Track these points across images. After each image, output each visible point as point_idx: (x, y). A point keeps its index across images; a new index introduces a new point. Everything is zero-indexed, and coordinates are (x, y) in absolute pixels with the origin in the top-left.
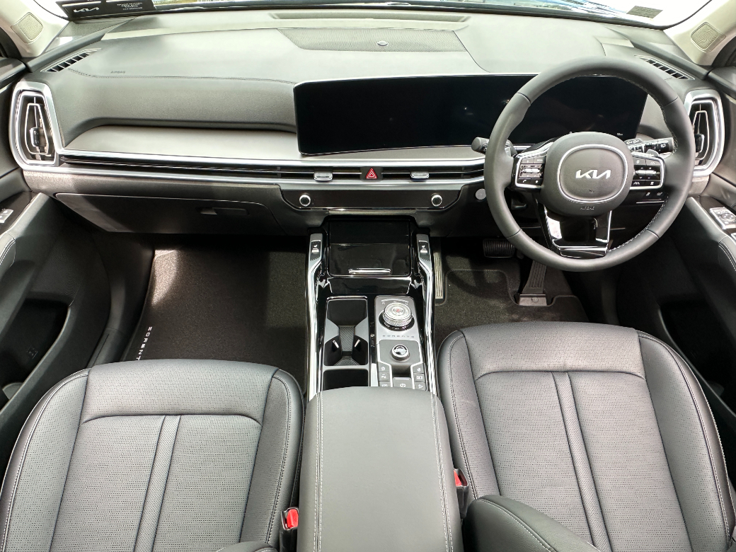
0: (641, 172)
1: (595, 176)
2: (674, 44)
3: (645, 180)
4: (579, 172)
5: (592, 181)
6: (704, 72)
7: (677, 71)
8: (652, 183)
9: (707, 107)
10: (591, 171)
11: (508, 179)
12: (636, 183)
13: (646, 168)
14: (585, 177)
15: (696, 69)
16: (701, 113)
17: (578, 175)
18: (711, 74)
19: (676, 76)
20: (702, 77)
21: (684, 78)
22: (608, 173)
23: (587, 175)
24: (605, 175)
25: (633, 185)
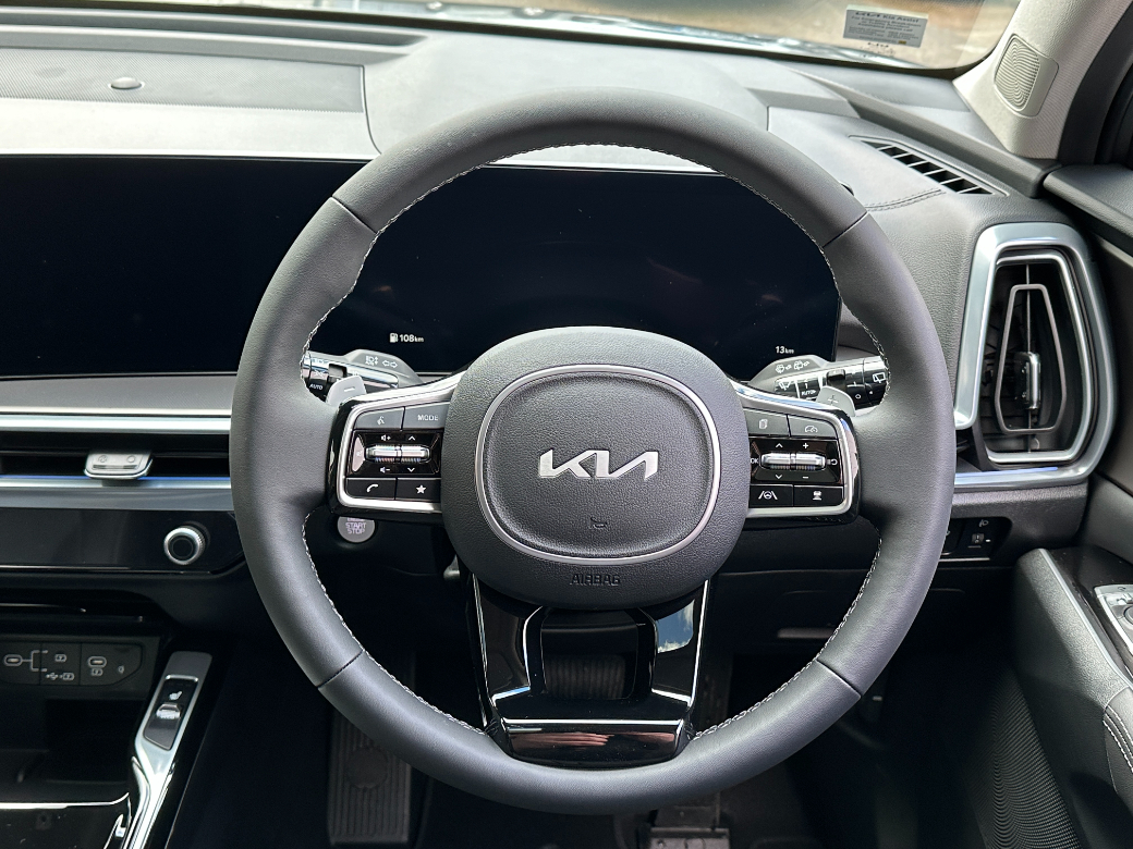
0: (774, 458)
1: (602, 470)
2: (968, 109)
3: (794, 486)
4: (547, 458)
5: (594, 484)
6: (1033, 173)
7: (961, 171)
8: (817, 495)
9: (1047, 272)
10: (589, 453)
11: (316, 483)
12: (767, 495)
13: (793, 445)
14: (568, 474)
15: (1013, 168)
16: (1032, 291)
17: (546, 467)
18: (1052, 182)
19: (958, 186)
20: (1031, 190)
21: (980, 191)
22: (651, 461)
23: (574, 465)
24: (641, 469)
25: (755, 502)
